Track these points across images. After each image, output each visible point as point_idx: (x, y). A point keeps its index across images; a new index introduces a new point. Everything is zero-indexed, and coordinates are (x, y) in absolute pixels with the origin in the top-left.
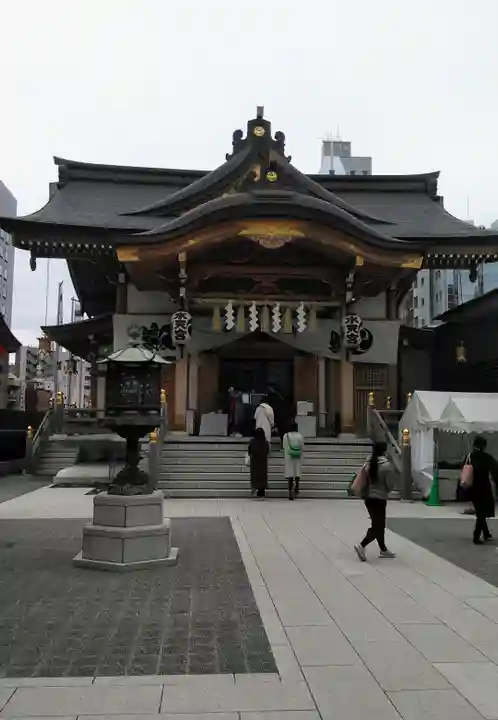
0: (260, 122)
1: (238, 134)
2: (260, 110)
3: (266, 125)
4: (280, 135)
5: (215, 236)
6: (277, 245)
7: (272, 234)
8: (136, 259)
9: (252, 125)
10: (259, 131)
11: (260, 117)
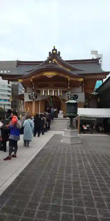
0: (54, 49)
1: (50, 53)
2: (54, 47)
3: (56, 50)
4: (59, 52)
5: (38, 76)
6: (51, 77)
7: (50, 74)
8: (22, 81)
9: (53, 50)
10: (54, 52)
11: (54, 48)
